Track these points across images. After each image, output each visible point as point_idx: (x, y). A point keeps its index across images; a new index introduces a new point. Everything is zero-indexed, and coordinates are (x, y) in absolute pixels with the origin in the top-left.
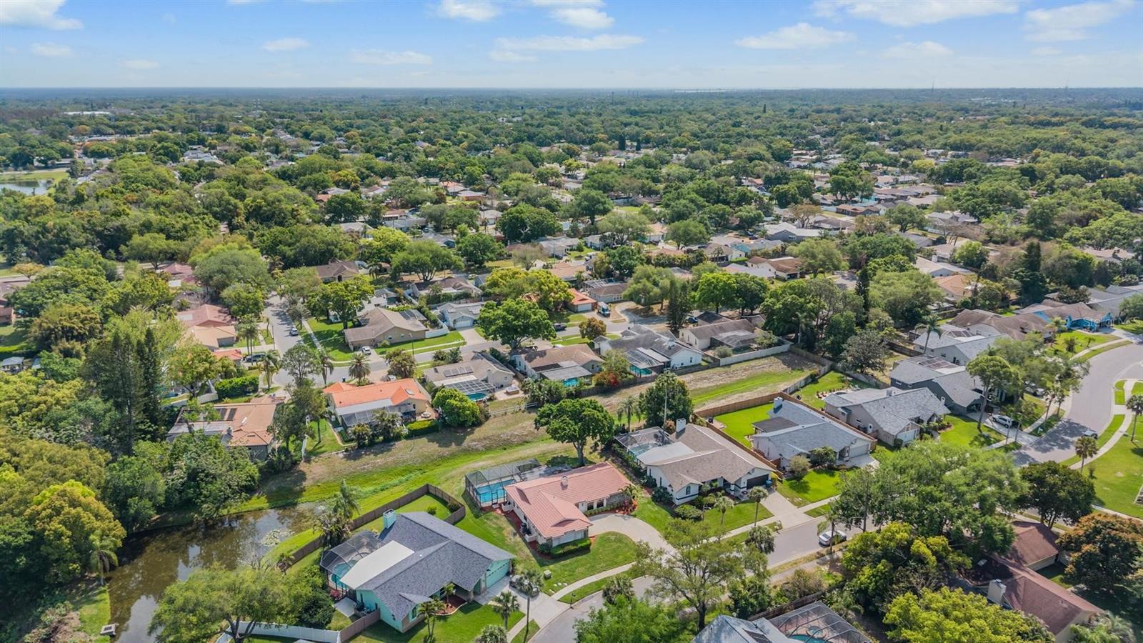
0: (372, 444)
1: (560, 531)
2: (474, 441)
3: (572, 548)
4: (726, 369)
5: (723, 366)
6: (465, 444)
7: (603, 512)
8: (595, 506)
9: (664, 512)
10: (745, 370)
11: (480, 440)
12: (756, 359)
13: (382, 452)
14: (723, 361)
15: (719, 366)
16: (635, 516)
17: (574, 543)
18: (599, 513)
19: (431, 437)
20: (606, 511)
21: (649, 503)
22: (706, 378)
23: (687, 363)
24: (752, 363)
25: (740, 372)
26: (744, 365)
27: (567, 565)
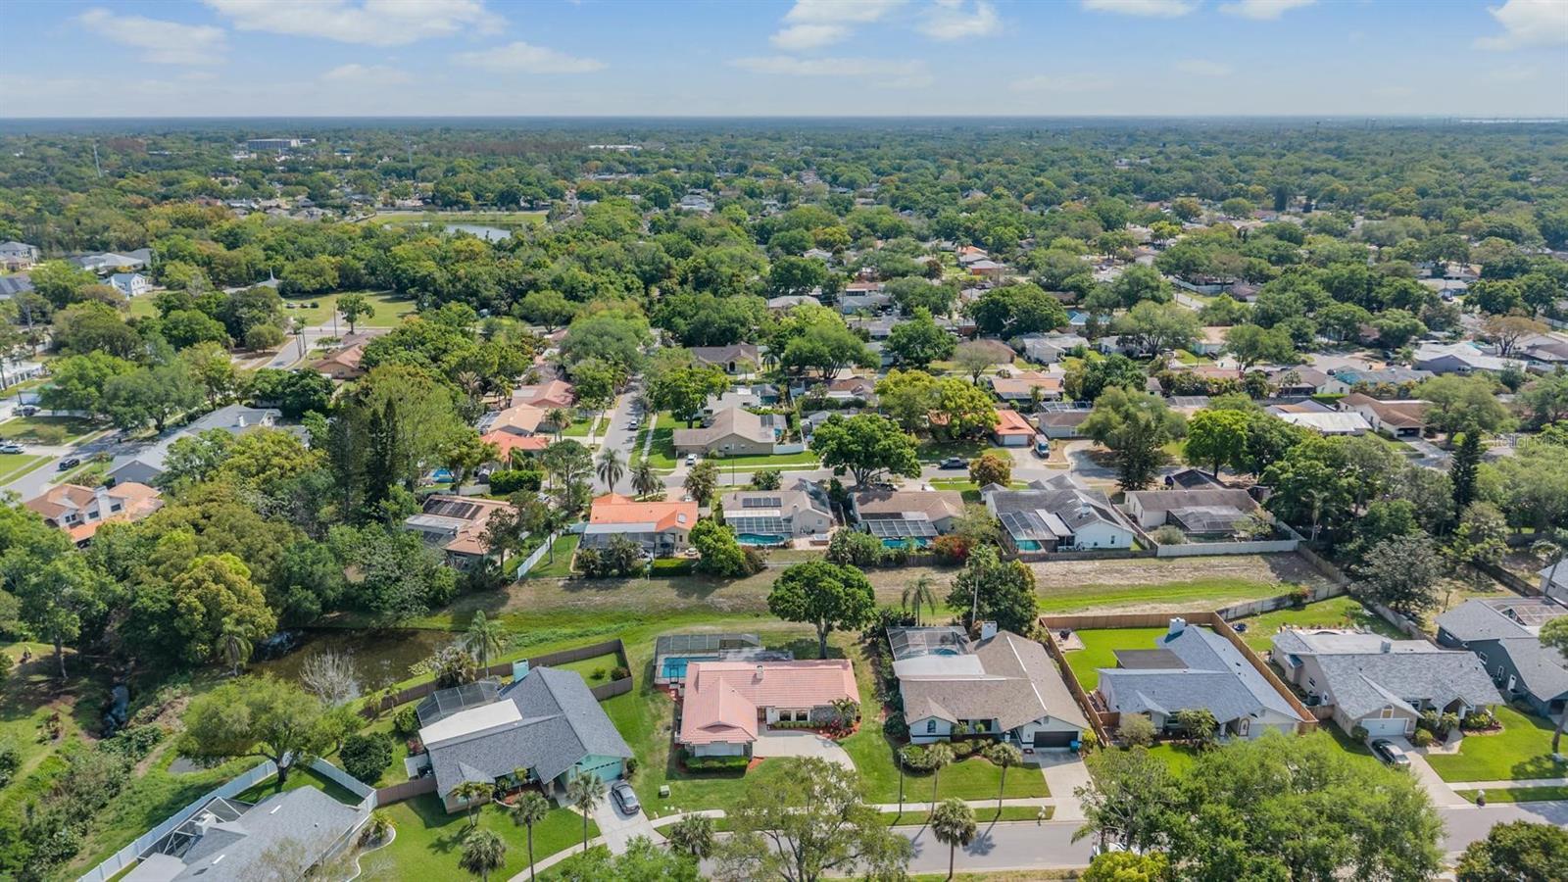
0: (604, 576)
1: (708, 737)
2: (721, 596)
3: (716, 764)
4: (1164, 563)
5: (1161, 558)
6: (709, 599)
7: (801, 728)
8: (793, 717)
9: (889, 749)
10: (1196, 569)
11: (730, 597)
12: (1227, 554)
13: (607, 589)
14: (1163, 549)
15: (1155, 556)
16: (841, 745)
17: (721, 759)
18: (795, 728)
19: (676, 581)
20: (807, 728)
21: (877, 732)
22: (1117, 571)
23: (1105, 543)
24: (1214, 561)
25: (1183, 572)
26: (1196, 562)
27: (700, 786)
